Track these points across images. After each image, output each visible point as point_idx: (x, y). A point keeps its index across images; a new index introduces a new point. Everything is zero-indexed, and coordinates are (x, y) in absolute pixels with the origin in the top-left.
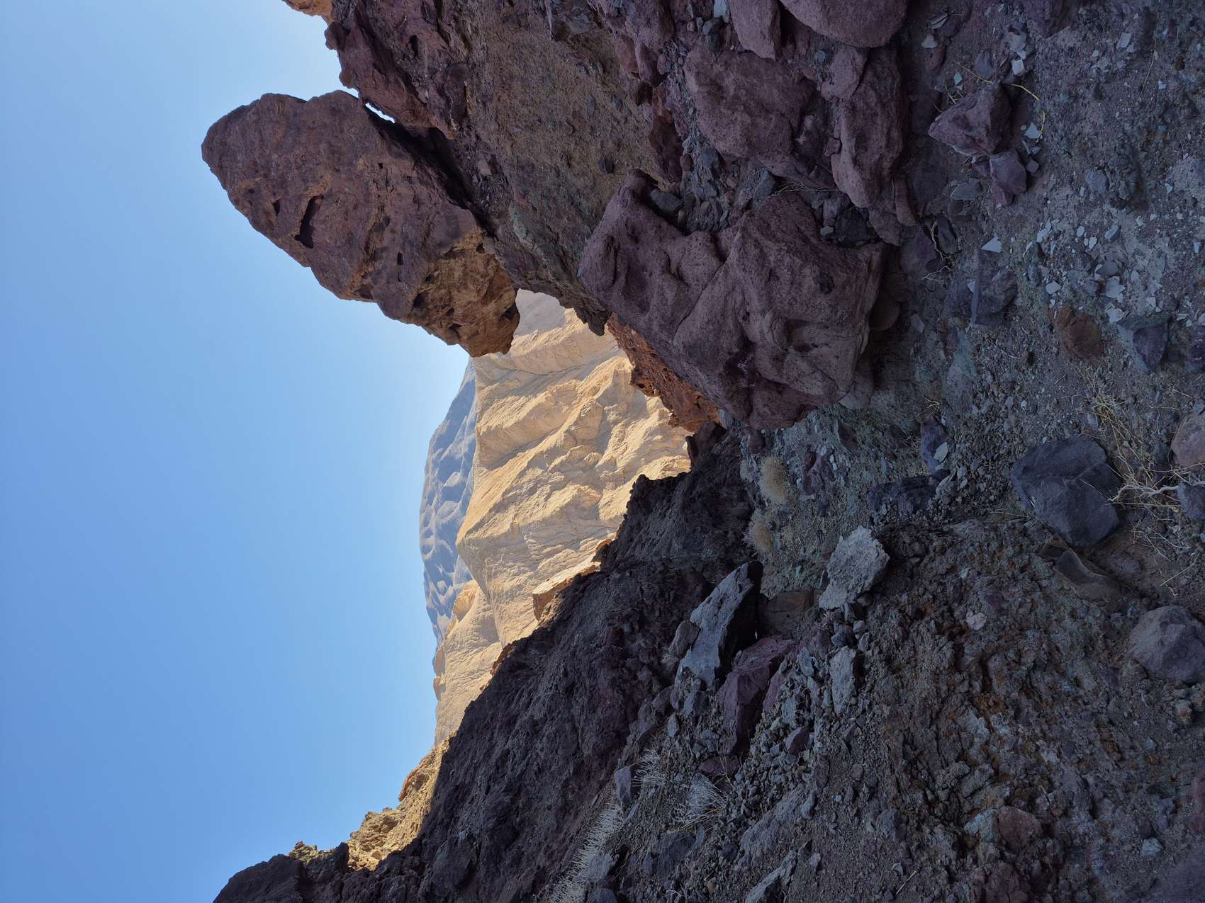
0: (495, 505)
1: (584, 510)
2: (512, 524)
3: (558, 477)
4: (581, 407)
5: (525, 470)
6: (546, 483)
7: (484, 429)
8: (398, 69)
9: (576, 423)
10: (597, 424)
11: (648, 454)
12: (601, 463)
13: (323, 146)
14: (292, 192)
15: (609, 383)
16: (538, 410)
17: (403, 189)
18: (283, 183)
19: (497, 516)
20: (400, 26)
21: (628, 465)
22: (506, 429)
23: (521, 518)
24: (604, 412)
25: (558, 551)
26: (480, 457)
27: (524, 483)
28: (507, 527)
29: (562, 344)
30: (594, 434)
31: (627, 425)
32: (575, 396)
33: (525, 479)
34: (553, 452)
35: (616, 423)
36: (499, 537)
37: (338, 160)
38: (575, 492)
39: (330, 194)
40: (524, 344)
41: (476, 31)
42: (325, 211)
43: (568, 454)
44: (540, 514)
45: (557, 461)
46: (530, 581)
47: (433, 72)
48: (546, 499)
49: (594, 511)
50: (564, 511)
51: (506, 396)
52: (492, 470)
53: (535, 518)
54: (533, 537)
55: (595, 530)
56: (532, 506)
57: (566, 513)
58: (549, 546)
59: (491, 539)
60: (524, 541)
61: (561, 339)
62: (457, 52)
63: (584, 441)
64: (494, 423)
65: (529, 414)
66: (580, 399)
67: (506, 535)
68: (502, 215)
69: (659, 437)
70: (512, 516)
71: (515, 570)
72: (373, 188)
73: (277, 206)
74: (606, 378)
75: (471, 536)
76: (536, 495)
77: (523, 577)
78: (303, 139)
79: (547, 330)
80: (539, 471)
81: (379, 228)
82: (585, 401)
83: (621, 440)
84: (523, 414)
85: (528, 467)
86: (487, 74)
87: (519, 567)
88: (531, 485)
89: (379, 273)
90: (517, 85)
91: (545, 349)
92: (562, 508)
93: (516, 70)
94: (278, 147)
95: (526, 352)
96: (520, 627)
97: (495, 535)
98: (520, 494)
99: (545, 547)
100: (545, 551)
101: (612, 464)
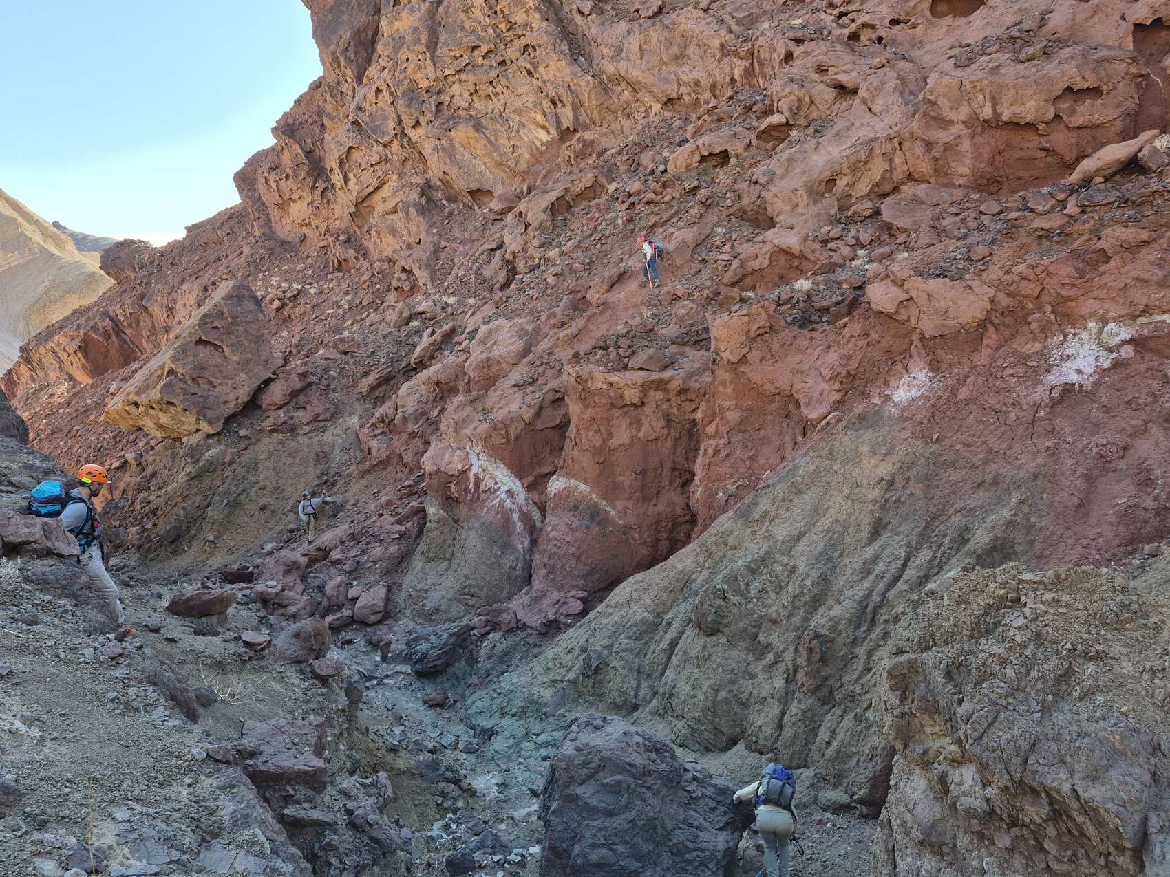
8: (291, 400)
13: (250, 356)
14: (224, 337)
17: (232, 396)
18: (228, 333)
20: (308, 402)
37: (244, 365)
39: (226, 357)
41: (310, 438)
42: (217, 354)
47: (292, 418)
62: (302, 429)
68: (219, 442)
72: (231, 382)
73: (216, 328)
78: (252, 345)
81: (210, 383)
86: (293, 444)
89: (186, 383)
90: (290, 461)
93: (298, 460)
94: (246, 331)
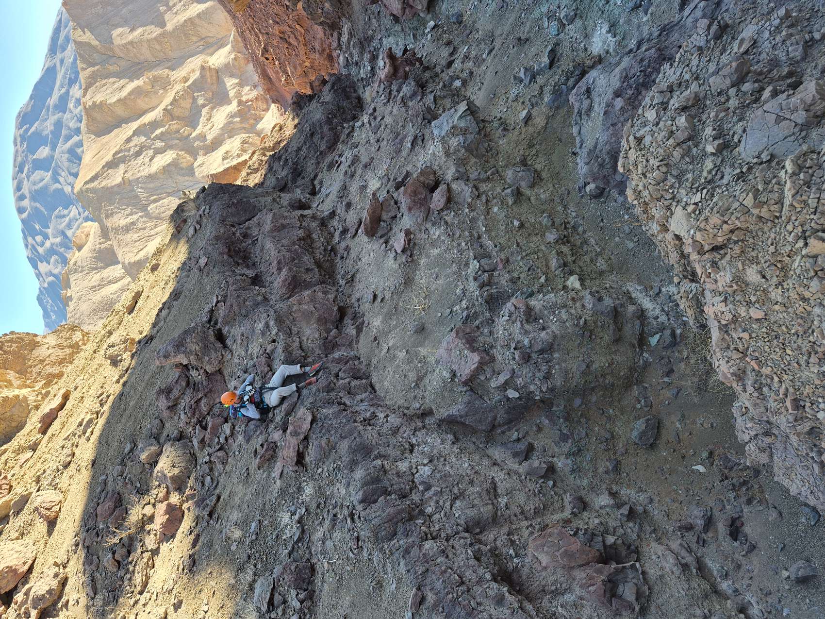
0: (107, 163)
1: (182, 169)
2: (123, 178)
3: (159, 144)
4: (175, 91)
5: (131, 137)
6: (150, 148)
7: (90, 103)
9: (171, 104)
10: (188, 106)
11: (230, 131)
12: (194, 135)
15: (197, 74)
16: (137, 91)
19: (109, 171)
21: (215, 138)
22: (110, 104)
23: (130, 173)
24: (194, 96)
25: (163, 199)
26: (87, 126)
27: (130, 148)
28: (119, 180)
29: (155, 38)
30: (187, 114)
31: (212, 109)
32: (169, 83)
33: (132, 144)
34: (155, 125)
35: (204, 106)
36: (112, 187)
38: (174, 156)
40: (120, 35)
43: (167, 127)
44: (145, 172)
45: (158, 132)
46: (141, 219)
48: (151, 160)
49: (190, 171)
50: (166, 169)
51: (107, 77)
52: (99, 137)
53: (141, 174)
54: (141, 188)
55: (192, 184)
56: (139, 165)
57: (168, 171)
58: (155, 195)
59: (106, 189)
60: (133, 190)
61: (154, 35)
63: (178, 118)
64: (99, 98)
65: (130, 94)
66: (173, 86)
67: (118, 185)
69: (238, 119)
70: (122, 172)
71: (128, 211)
74: (193, 71)
75: (88, 186)
76: (142, 157)
77: (135, 217)
79: (141, 26)
80: (143, 139)
82: (178, 87)
83: (208, 120)
84: (124, 93)
85: (133, 135)
87: (131, 209)
88: (137, 149)
91: (141, 41)
92: (164, 167)
95: (123, 42)
96: (136, 251)
97: (109, 185)
98: (128, 156)
99: (153, 195)
100: (152, 198)
101: (202, 137)
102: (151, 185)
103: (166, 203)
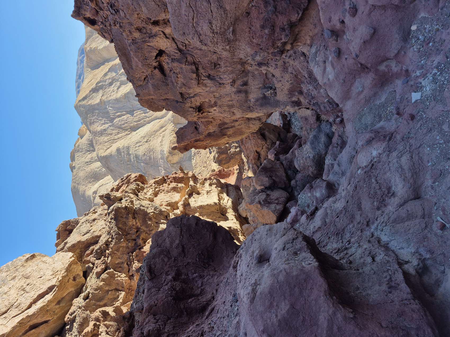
0: (92, 89)
2: (101, 100)
3: (124, 78)
5: (107, 73)
6: (118, 80)
7: (88, 49)
19: (94, 94)
23: (105, 97)
25: (124, 115)
26: (87, 63)
27: (106, 80)
28: (97, 101)
33: (107, 77)
36: (94, 105)
44: (115, 96)
46: (110, 127)
48: (118, 89)
52: (93, 70)
53: (112, 98)
54: (111, 107)
56: (111, 91)
57: (127, 97)
58: (119, 112)
59: (91, 106)
60: (106, 108)
64: (93, 46)
67: (98, 104)
70: (101, 95)
71: (103, 122)
75: (81, 103)
76: (113, 86)
77: (107, 126)
80: (114, 74)
84: (108, 43)
85: (109, 71)
87: (105, 121)
88: (110, 81)
92: (125, 94)
96: (106, 149)
98: (105, 85)
99: (117, 112)
100: (117, 114)
102: (117, 106)
103: (125, 119)
